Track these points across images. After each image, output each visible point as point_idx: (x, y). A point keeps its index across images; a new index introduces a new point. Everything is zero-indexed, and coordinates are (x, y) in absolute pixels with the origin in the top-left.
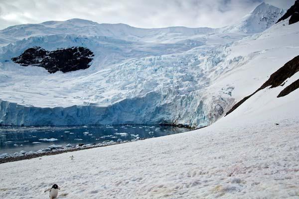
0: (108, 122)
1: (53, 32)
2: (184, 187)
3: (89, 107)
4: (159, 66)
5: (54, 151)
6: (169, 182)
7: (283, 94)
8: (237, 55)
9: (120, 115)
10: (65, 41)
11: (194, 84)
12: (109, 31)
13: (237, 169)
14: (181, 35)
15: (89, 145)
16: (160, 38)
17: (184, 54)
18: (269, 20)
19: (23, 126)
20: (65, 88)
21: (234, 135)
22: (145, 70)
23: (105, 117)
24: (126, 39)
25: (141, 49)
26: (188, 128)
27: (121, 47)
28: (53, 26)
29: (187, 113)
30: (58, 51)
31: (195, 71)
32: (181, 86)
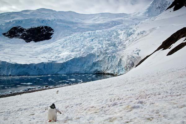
0: (64, 72)
1: (28, 17)
2: (107, 107)
3: (51, 63)
4: (94, 37)
5: (30, 90)
6: (98, 104)
7: (170, 53)
8: (142, 30)
9: (70, 68)
10: (36, 22)
11: (116, 48)
12: (63, 16)
13: (141, 96)
14: (108, 18)
15: (51, 87)
16: (95, 20)
17: (109, 30)
18: (161, 8)
19: (10, 75)
20: (36, 52)
21: (140, 78)
22: (85, 40)
23: (61, 69)
24: (74, 21)
25: (83, 27)
26: (113, 75)
27: (71, 26)
28: (28, 13)
29: (112, 66)
30: (31, 28)
31: (116, 40)
32: (108, 50)
